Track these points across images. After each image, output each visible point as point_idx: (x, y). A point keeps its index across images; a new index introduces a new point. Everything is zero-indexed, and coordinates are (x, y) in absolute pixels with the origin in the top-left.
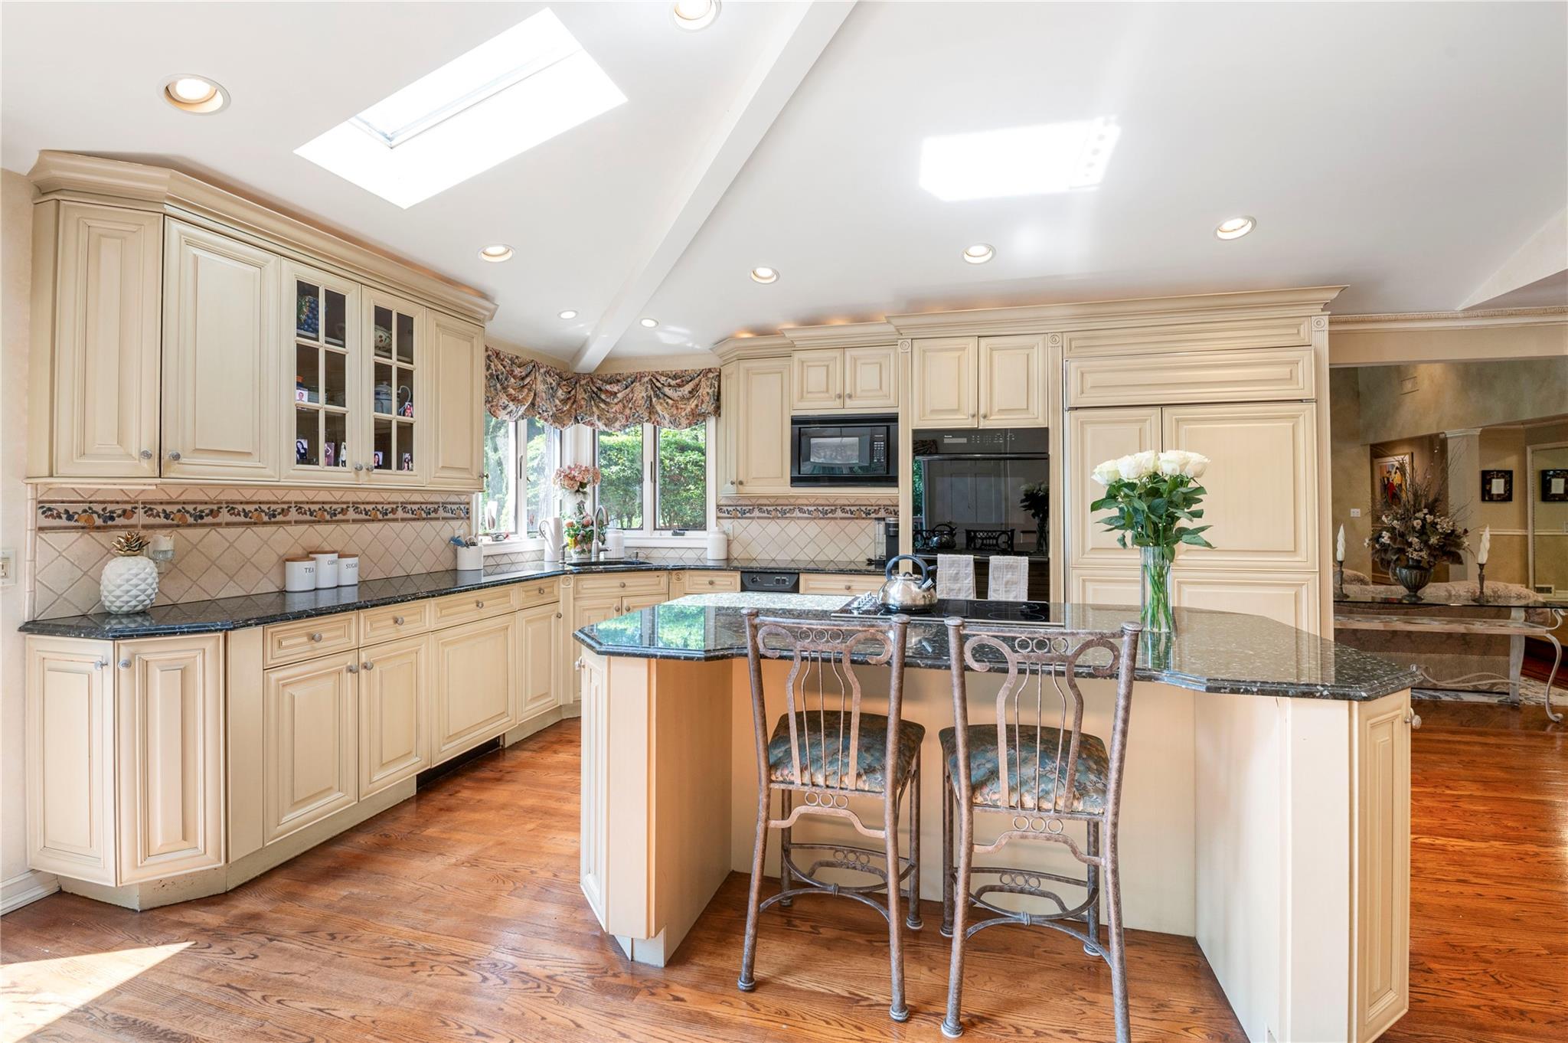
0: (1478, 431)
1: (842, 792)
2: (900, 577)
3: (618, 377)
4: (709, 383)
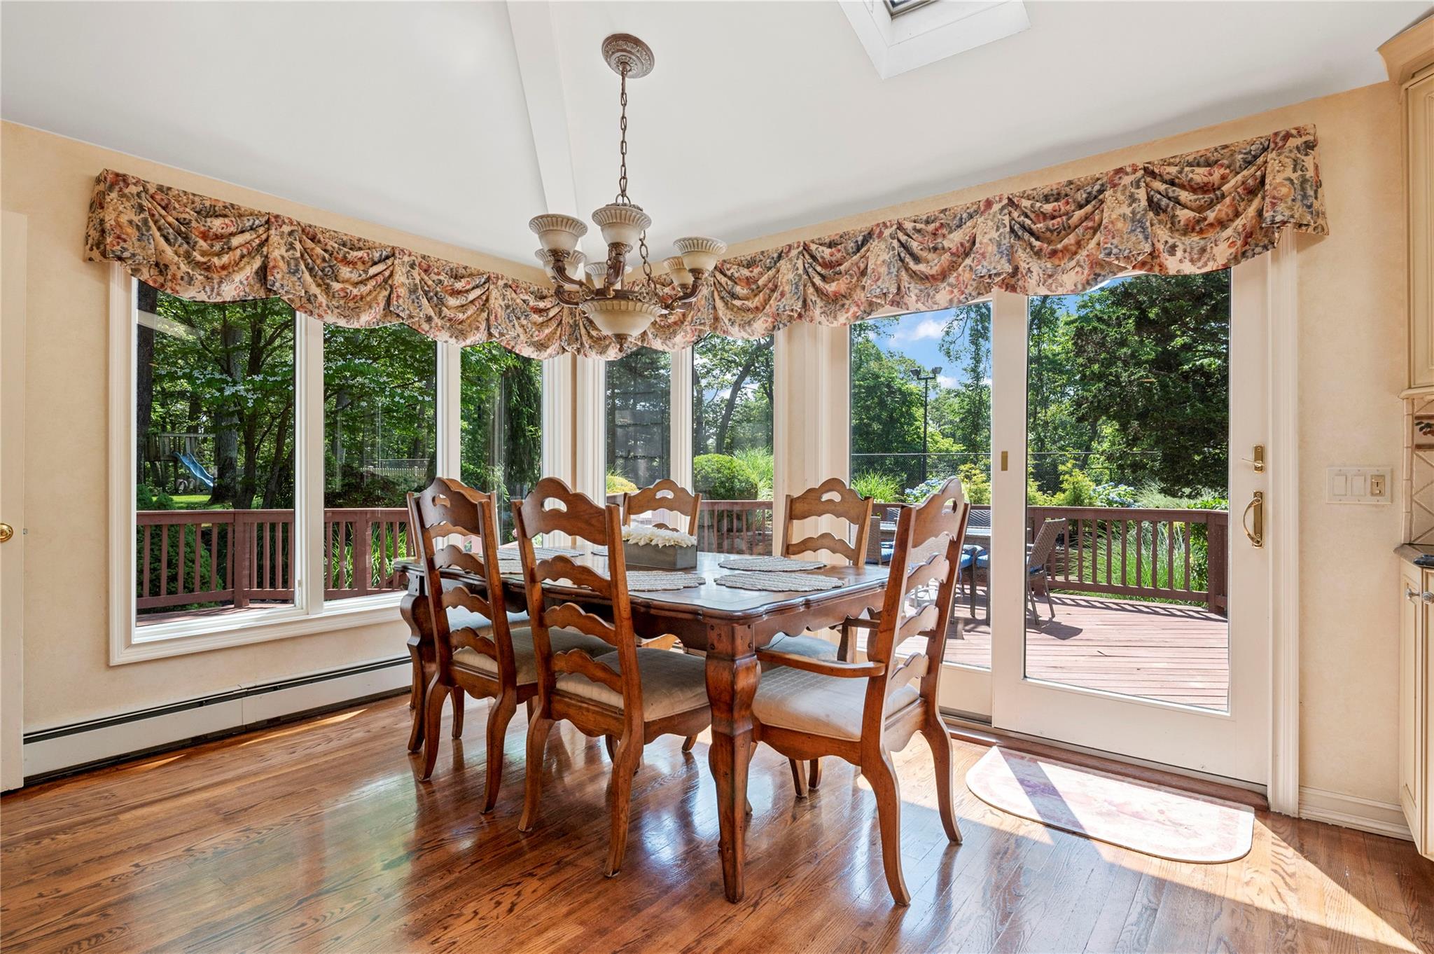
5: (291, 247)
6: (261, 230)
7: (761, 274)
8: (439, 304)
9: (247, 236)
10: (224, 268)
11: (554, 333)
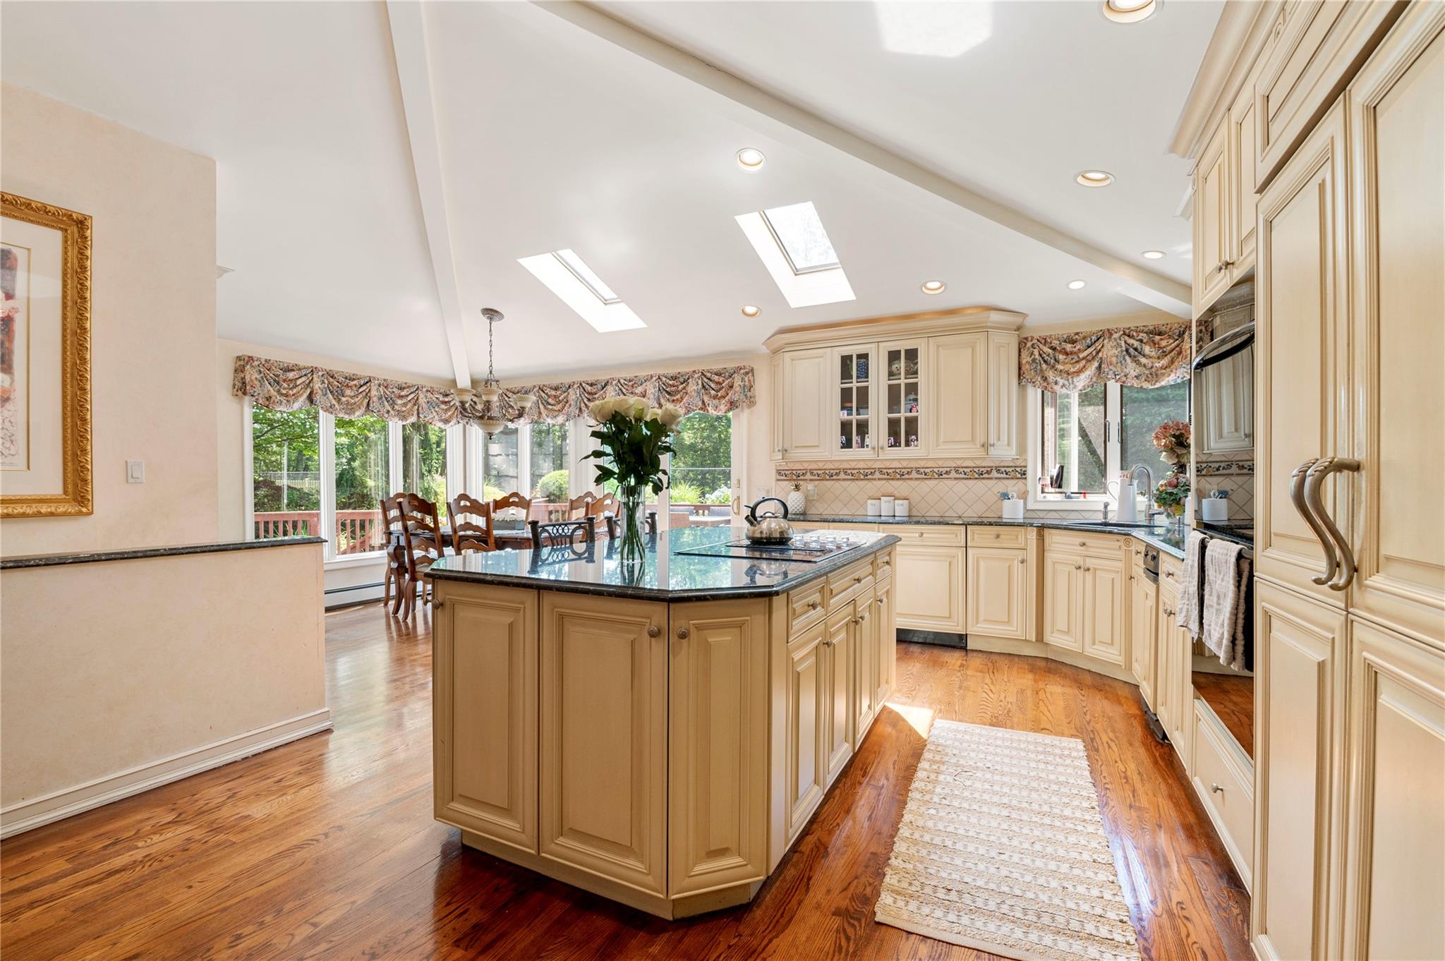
5: (323, 382)
6: (309, 375)
7: (561, 394)
8: (393, 404)
9: (303, 379)
10: (293, 395)
11: (453, 414)
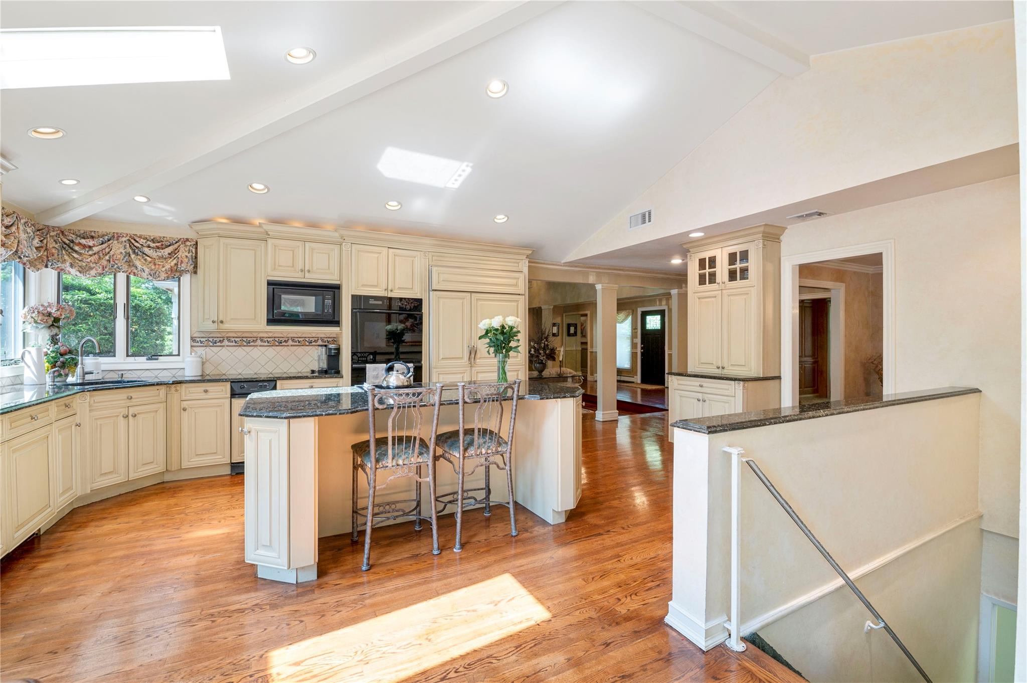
0: (552, 307)
1: (411, 465)
2: (395, 372)
3: (93, 234)
4: (187, 249)
